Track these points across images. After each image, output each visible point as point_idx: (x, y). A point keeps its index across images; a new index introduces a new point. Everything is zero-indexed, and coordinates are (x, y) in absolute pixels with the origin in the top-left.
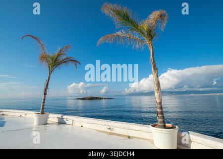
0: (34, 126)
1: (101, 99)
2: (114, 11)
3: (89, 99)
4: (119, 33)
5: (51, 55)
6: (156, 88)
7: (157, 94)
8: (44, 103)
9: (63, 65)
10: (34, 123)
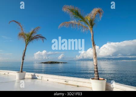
0: (17, 80)
1: (58, 63)
2: (70, 9)
3: (50, 63)
4: (73, 22)
5: (27, 33)
6: (94, 57)
7: (94, 60)
8: (22, 65)
9: (35, 40)
10: (16, 78)
